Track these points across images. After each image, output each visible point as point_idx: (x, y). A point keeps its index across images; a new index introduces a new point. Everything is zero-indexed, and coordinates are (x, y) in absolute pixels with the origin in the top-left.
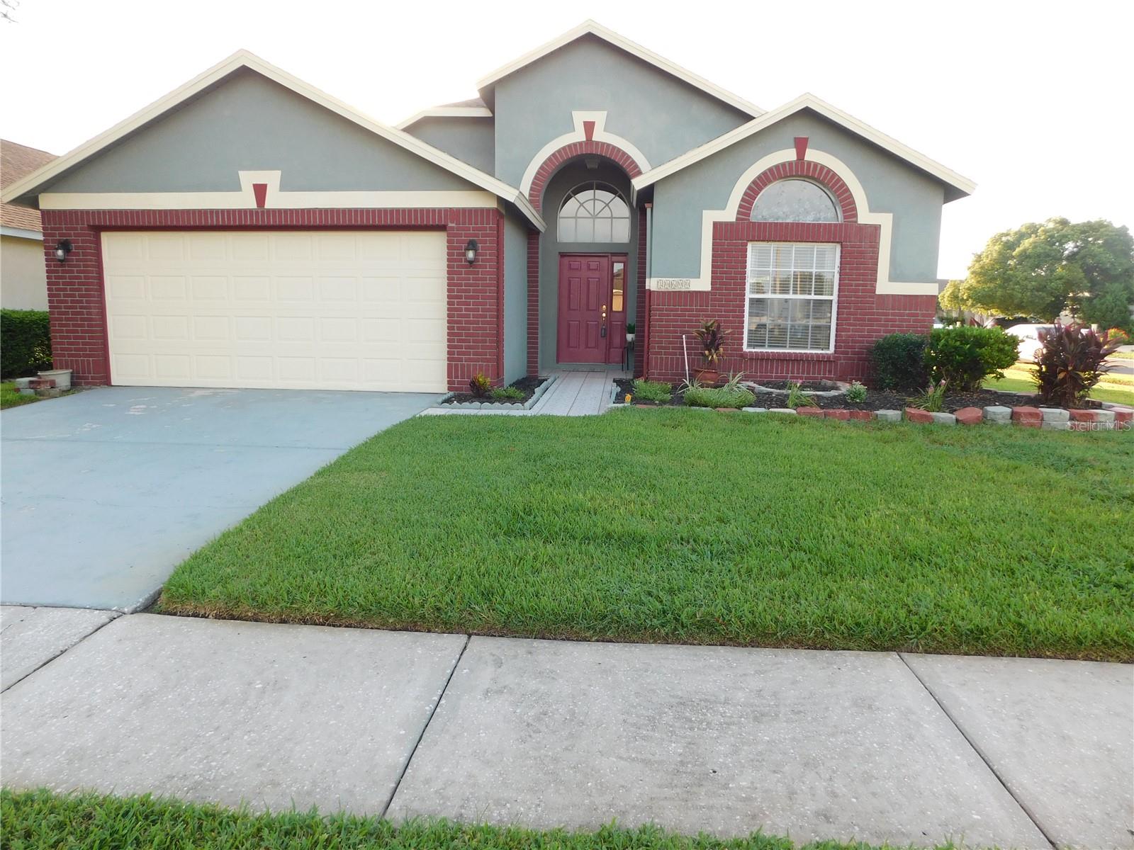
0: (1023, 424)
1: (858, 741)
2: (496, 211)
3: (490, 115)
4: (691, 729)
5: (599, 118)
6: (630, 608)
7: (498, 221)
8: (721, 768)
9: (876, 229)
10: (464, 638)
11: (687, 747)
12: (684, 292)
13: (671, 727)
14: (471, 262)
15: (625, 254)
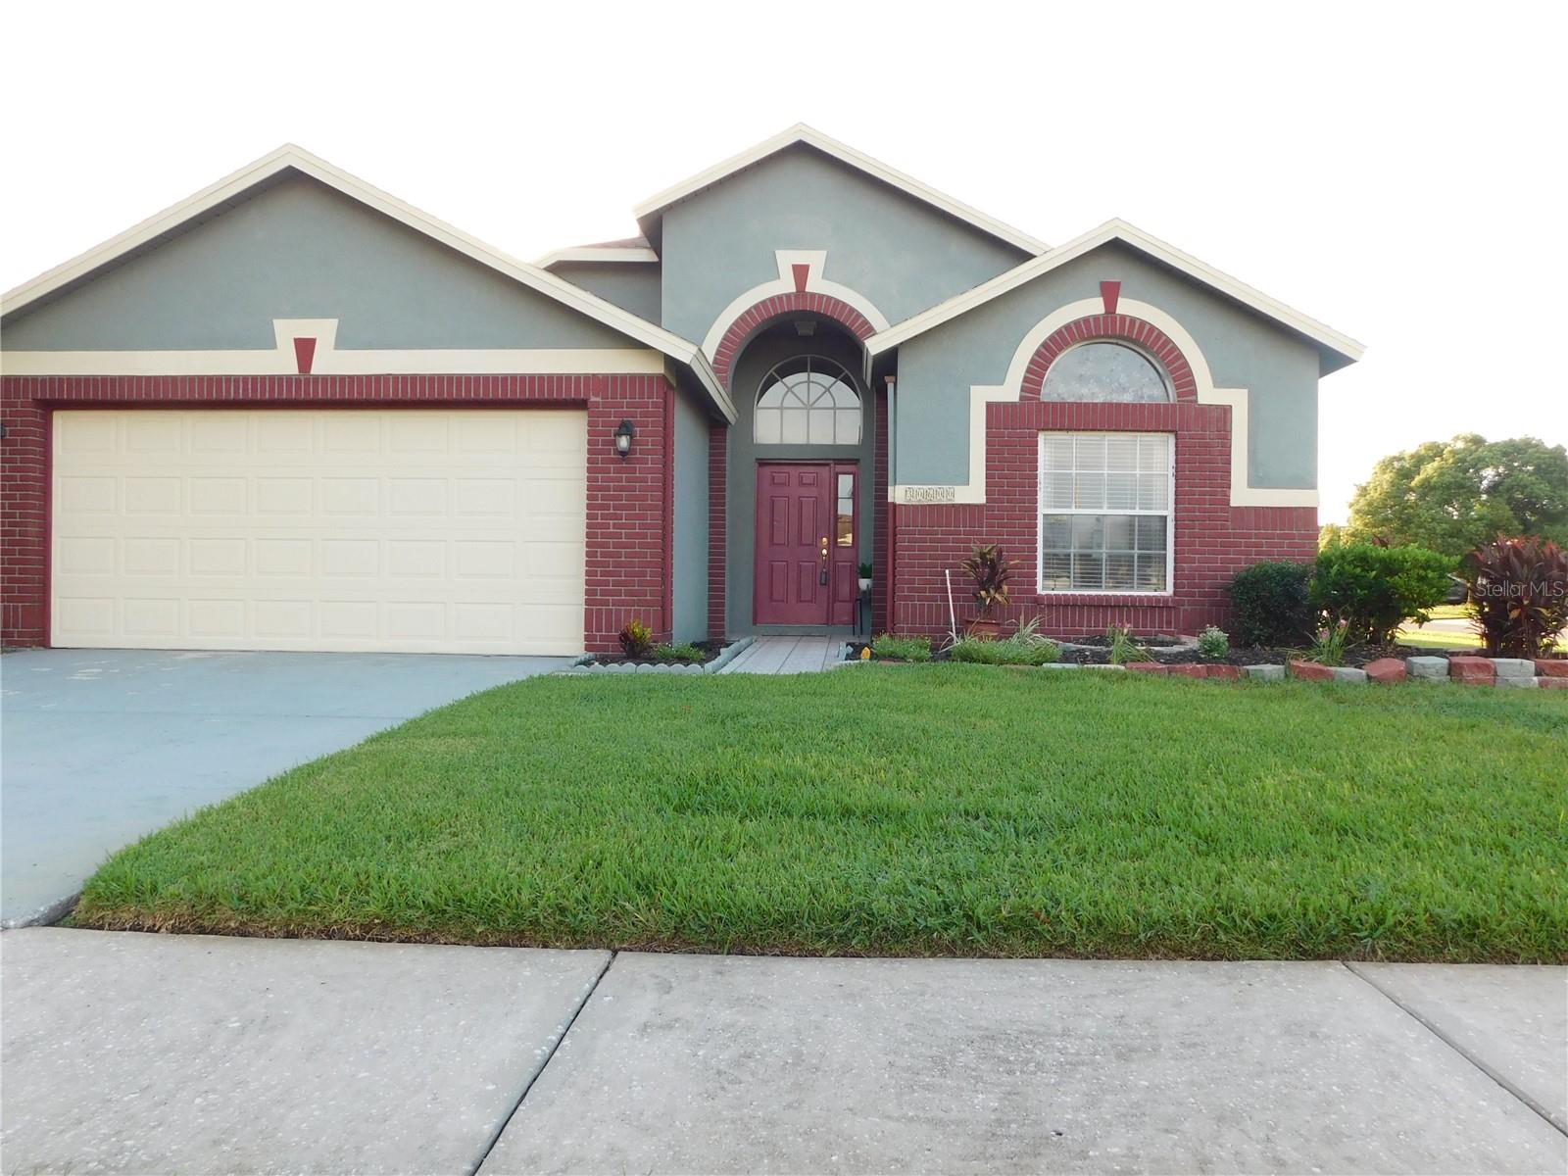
0: (1468, 682)
1: (1304, 1083)
2: (662, 378)
3: (656, 259)
4: (1010, 1072)
5: (815, 260)
6: (889, 902)
7: (665, 393)
8: (1070, 1128)
9: (1225, 412)
10: (604, 955)
11: (1006, 1098)
12: (946, 505)
13: (973, 1070)
14: (623, 453)
15: (855, 462)
